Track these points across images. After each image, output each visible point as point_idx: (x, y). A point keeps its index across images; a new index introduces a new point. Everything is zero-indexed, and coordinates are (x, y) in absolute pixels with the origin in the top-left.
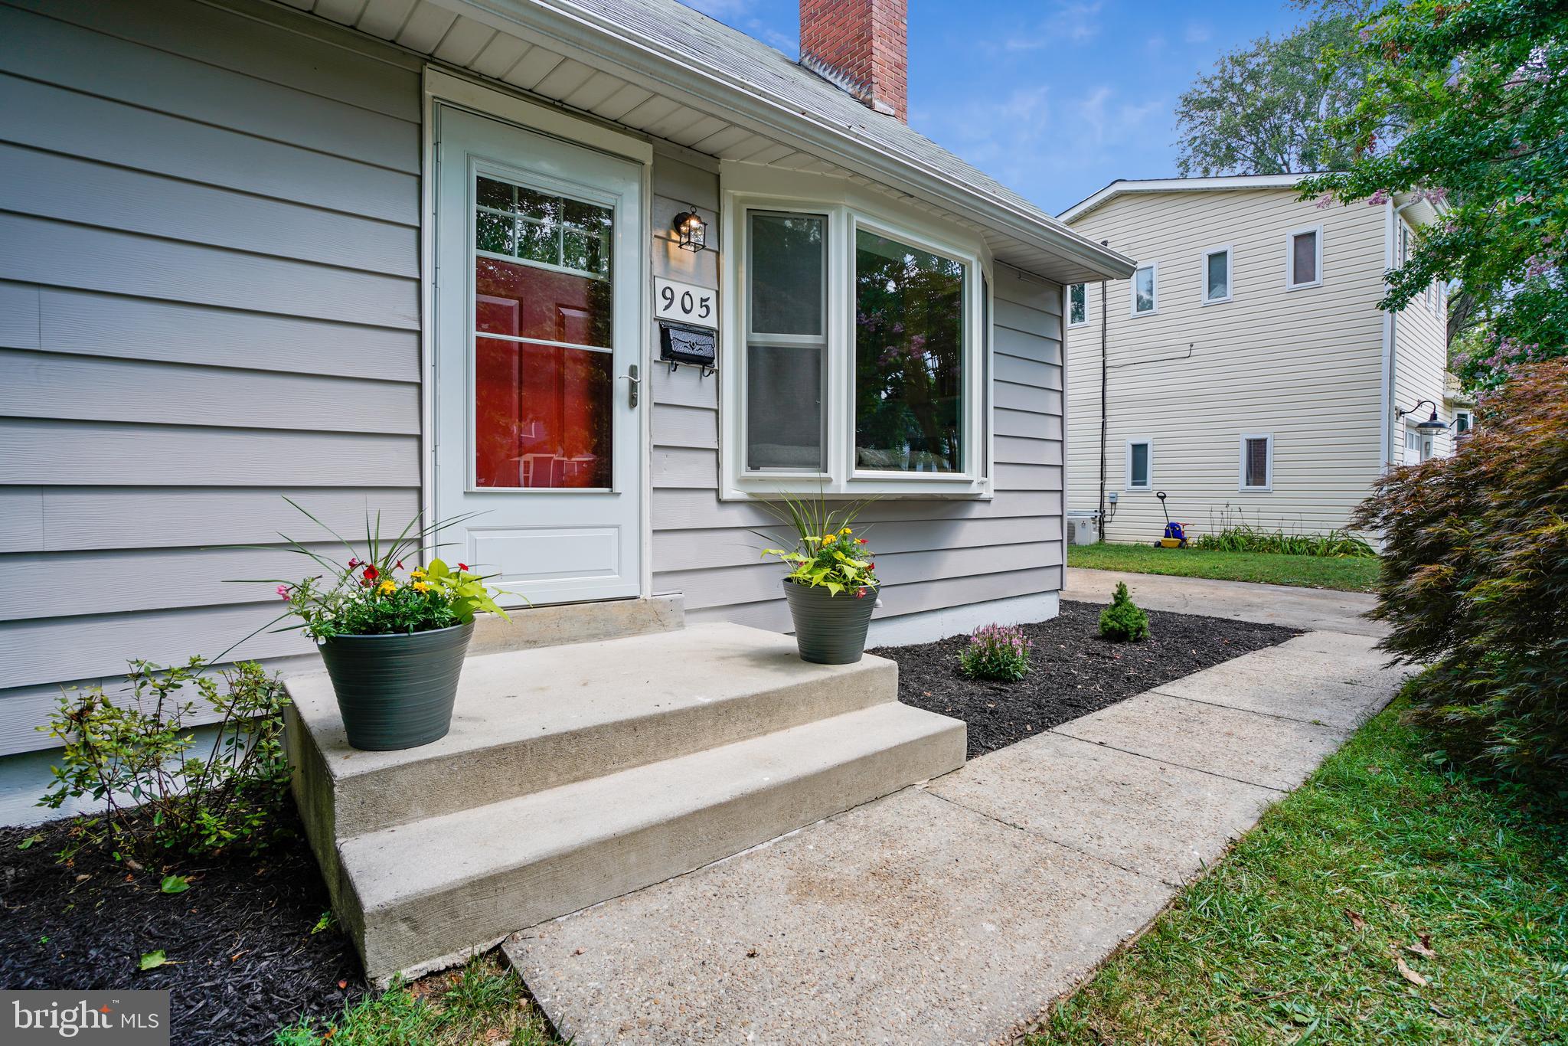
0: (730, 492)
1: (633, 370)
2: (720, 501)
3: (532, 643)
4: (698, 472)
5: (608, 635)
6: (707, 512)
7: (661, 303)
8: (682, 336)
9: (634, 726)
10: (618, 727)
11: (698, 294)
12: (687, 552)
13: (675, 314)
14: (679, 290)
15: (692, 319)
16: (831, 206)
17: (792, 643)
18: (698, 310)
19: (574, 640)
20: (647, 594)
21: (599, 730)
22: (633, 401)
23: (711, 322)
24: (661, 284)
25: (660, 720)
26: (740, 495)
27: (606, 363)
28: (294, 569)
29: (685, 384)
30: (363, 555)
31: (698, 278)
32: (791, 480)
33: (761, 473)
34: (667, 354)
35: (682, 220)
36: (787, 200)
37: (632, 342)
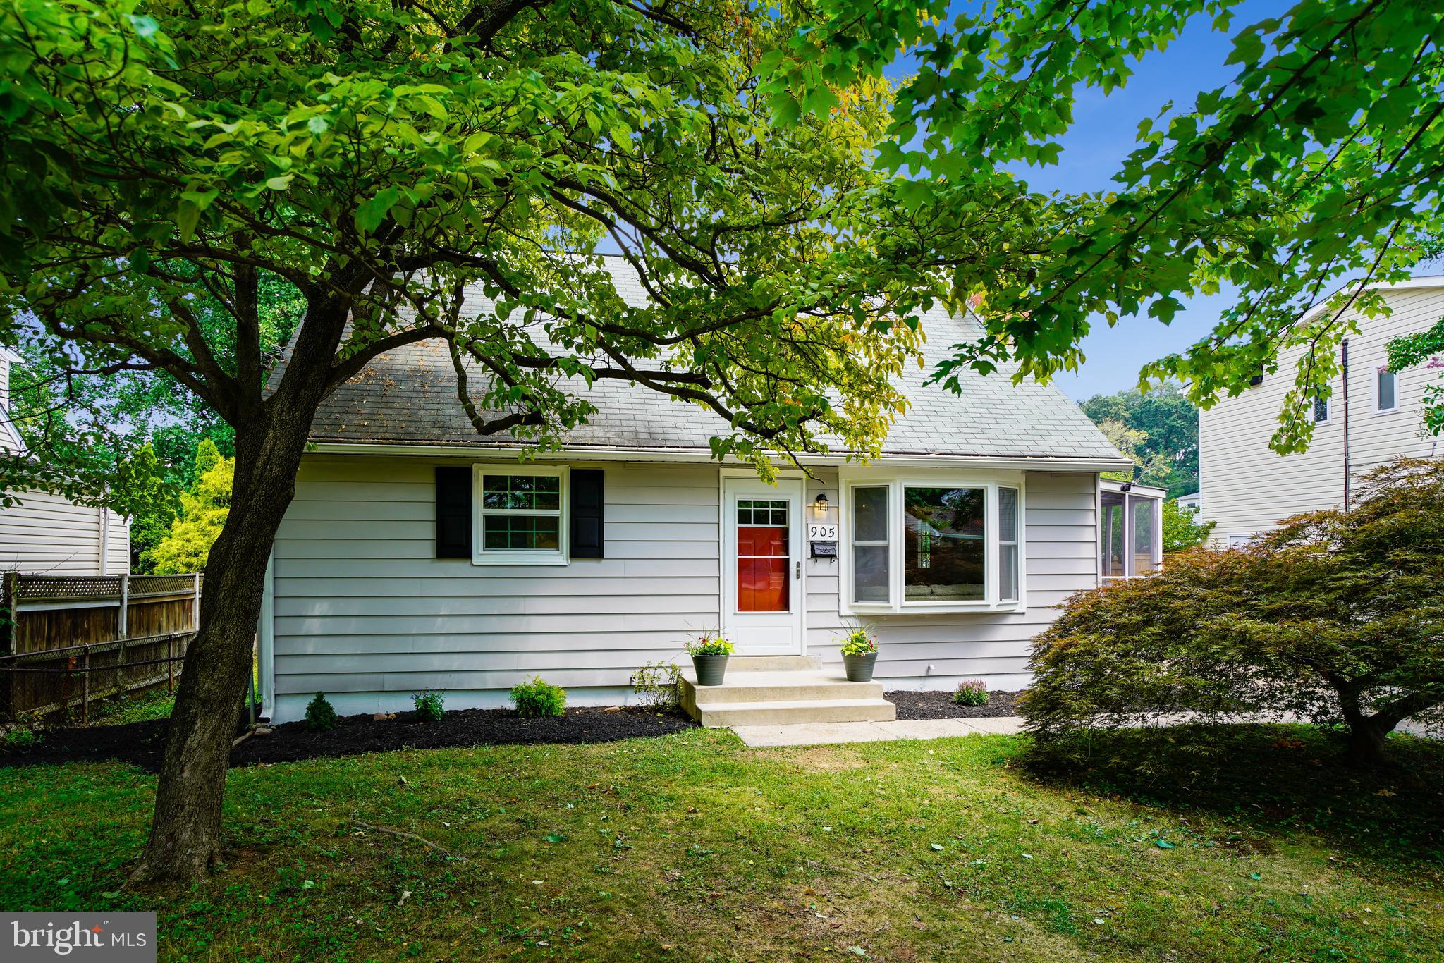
0: (845, 611)
1: (798, 564)
2: (840, 616)
3: (757, 670)
4: (830, 604)
5: (787, 669)
6: (834, 621)
7: (811, 534)
8: (821, 547)
9: (773, 689)
10: (768, 688)
11: (828, 527)
12: (825, 638)
13: (818, 538)
14: (819, 527)
15: (826, 539)
16: (891, 481)
17: (845, 676)
18: (828, 534)
19: (773, 670)
20: (804, 654)
21: (762, 688)
22: (798, 577)
23: (835, 538)
24: (810, 526)
25: (781, 689)
26: (850, 613)
27: (787, 561)
28: (684, 638)
29: (823, 566)
30: (702, 635)
31: (828, 520)
32: (872, 607)
33: (861, 603)
34: (814, 555)
35: (820, 498)
36: (870, 480)
37: (798, 552)
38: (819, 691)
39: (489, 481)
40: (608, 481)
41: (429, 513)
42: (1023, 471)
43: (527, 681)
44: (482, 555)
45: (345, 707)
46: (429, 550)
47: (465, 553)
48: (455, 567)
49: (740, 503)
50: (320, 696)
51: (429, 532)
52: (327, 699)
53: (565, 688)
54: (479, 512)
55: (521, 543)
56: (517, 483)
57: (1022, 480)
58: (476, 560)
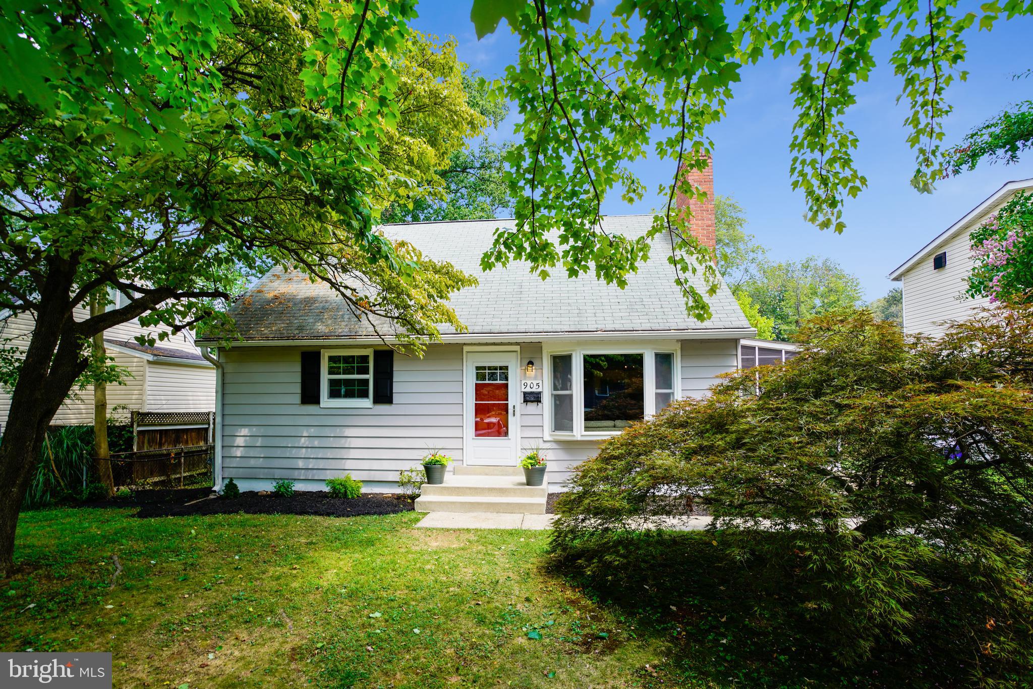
0: (547, 438)
1: (514, 407)
2: (544, 441)
3: (486, 474)
4: (536, 433)
5: (506, 475)
6: (540, 444)
7: (523, 387)
8: (530, 396)
9: (470, 488)
10: (467, 488)
11: (535, 382)
13: (528, 390)
14: (529, 383)
15: (534, 390)
16: (574, 350)
17: (525, 482)
18: (535, 387)
19: (497, 475)
22: (514, 415)
23: (540, 390)
24: (523, 382)
25: (476, 489)
26: (550, 439)
27: (507, 404)
29: (532, 408)
31: (535, 378)
32: (564, 435)
33: (557, 433)
34: (526, 401)
35: (531, 363)
36: (561, 351)
37: (514, 399)
38: (502, 491)
39: (331, 359)
40: (396, 357)
41: (298, 378)
42: (678, 341)
43: (340, 476)
44: (326, 401)
45: (243, 487)
46: (298, 399)
47: (316, 400)
48: (311, 409)
49: (478, 368)
50: (231, 480)
51: (298, 389)
52: (234, 482)
53: (363, 481)
54: (325, 378)
55: (350, 395)
56: (347, 359)
57: (678, 346)
58: (322, 405)
